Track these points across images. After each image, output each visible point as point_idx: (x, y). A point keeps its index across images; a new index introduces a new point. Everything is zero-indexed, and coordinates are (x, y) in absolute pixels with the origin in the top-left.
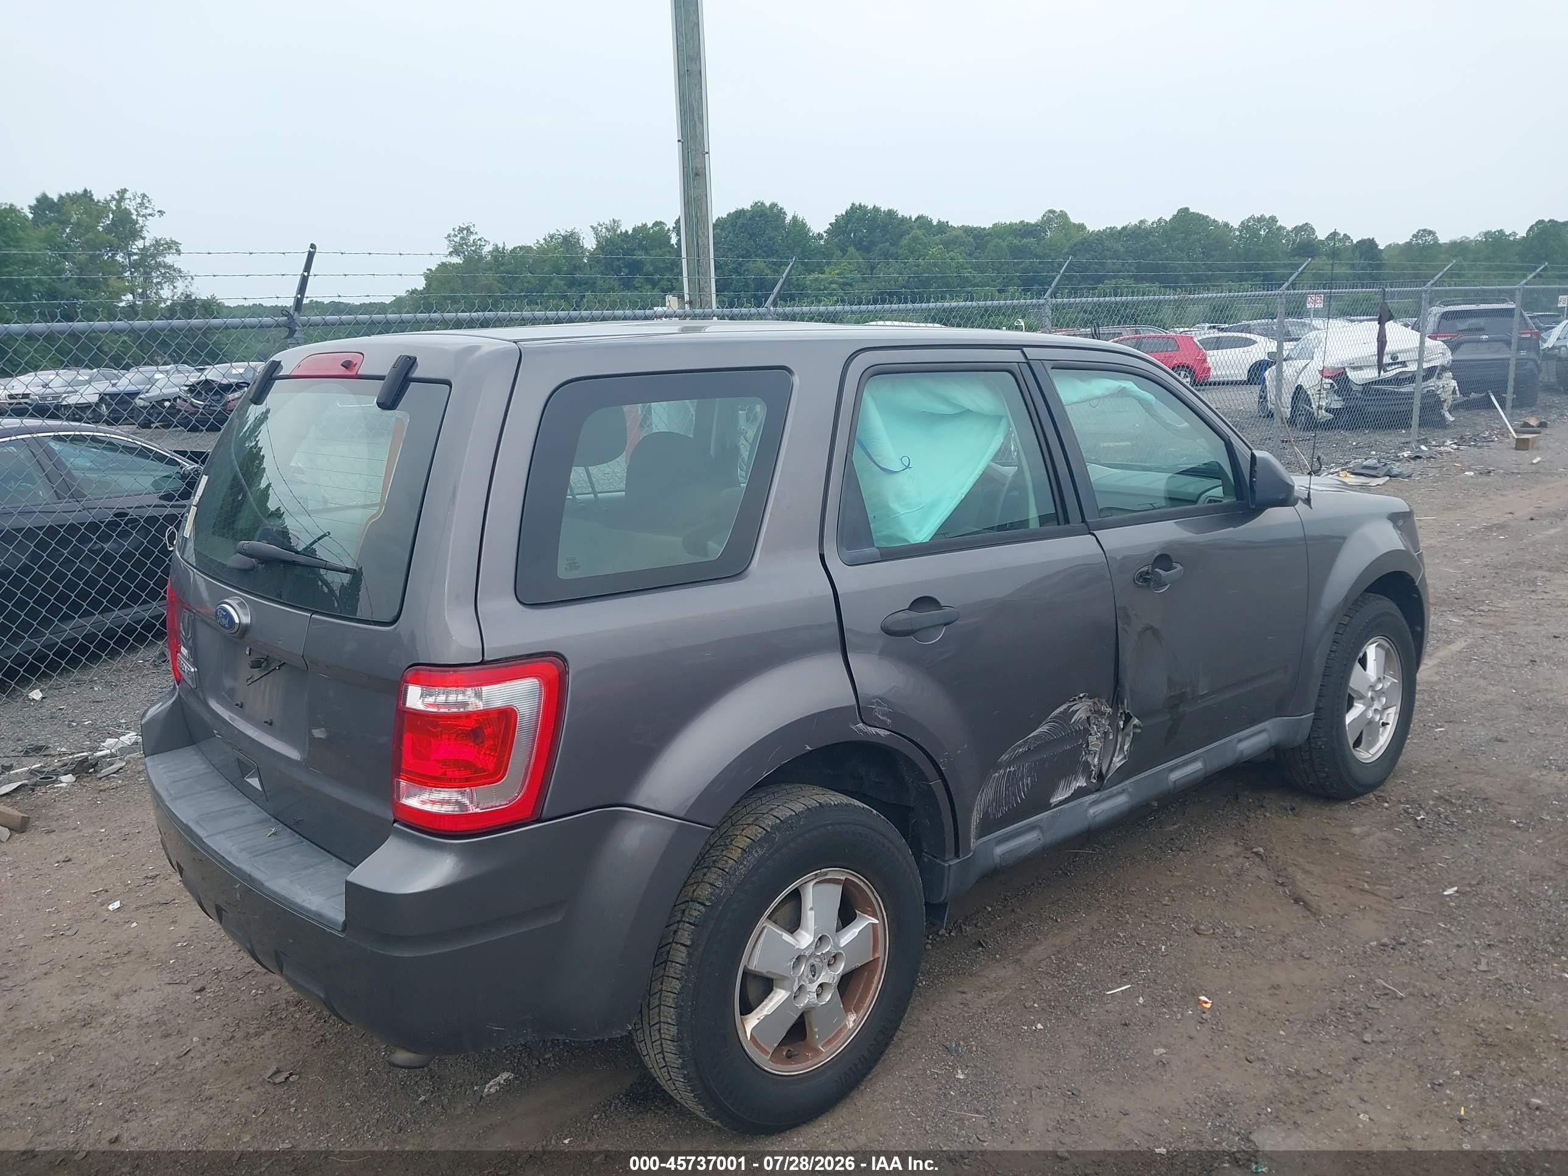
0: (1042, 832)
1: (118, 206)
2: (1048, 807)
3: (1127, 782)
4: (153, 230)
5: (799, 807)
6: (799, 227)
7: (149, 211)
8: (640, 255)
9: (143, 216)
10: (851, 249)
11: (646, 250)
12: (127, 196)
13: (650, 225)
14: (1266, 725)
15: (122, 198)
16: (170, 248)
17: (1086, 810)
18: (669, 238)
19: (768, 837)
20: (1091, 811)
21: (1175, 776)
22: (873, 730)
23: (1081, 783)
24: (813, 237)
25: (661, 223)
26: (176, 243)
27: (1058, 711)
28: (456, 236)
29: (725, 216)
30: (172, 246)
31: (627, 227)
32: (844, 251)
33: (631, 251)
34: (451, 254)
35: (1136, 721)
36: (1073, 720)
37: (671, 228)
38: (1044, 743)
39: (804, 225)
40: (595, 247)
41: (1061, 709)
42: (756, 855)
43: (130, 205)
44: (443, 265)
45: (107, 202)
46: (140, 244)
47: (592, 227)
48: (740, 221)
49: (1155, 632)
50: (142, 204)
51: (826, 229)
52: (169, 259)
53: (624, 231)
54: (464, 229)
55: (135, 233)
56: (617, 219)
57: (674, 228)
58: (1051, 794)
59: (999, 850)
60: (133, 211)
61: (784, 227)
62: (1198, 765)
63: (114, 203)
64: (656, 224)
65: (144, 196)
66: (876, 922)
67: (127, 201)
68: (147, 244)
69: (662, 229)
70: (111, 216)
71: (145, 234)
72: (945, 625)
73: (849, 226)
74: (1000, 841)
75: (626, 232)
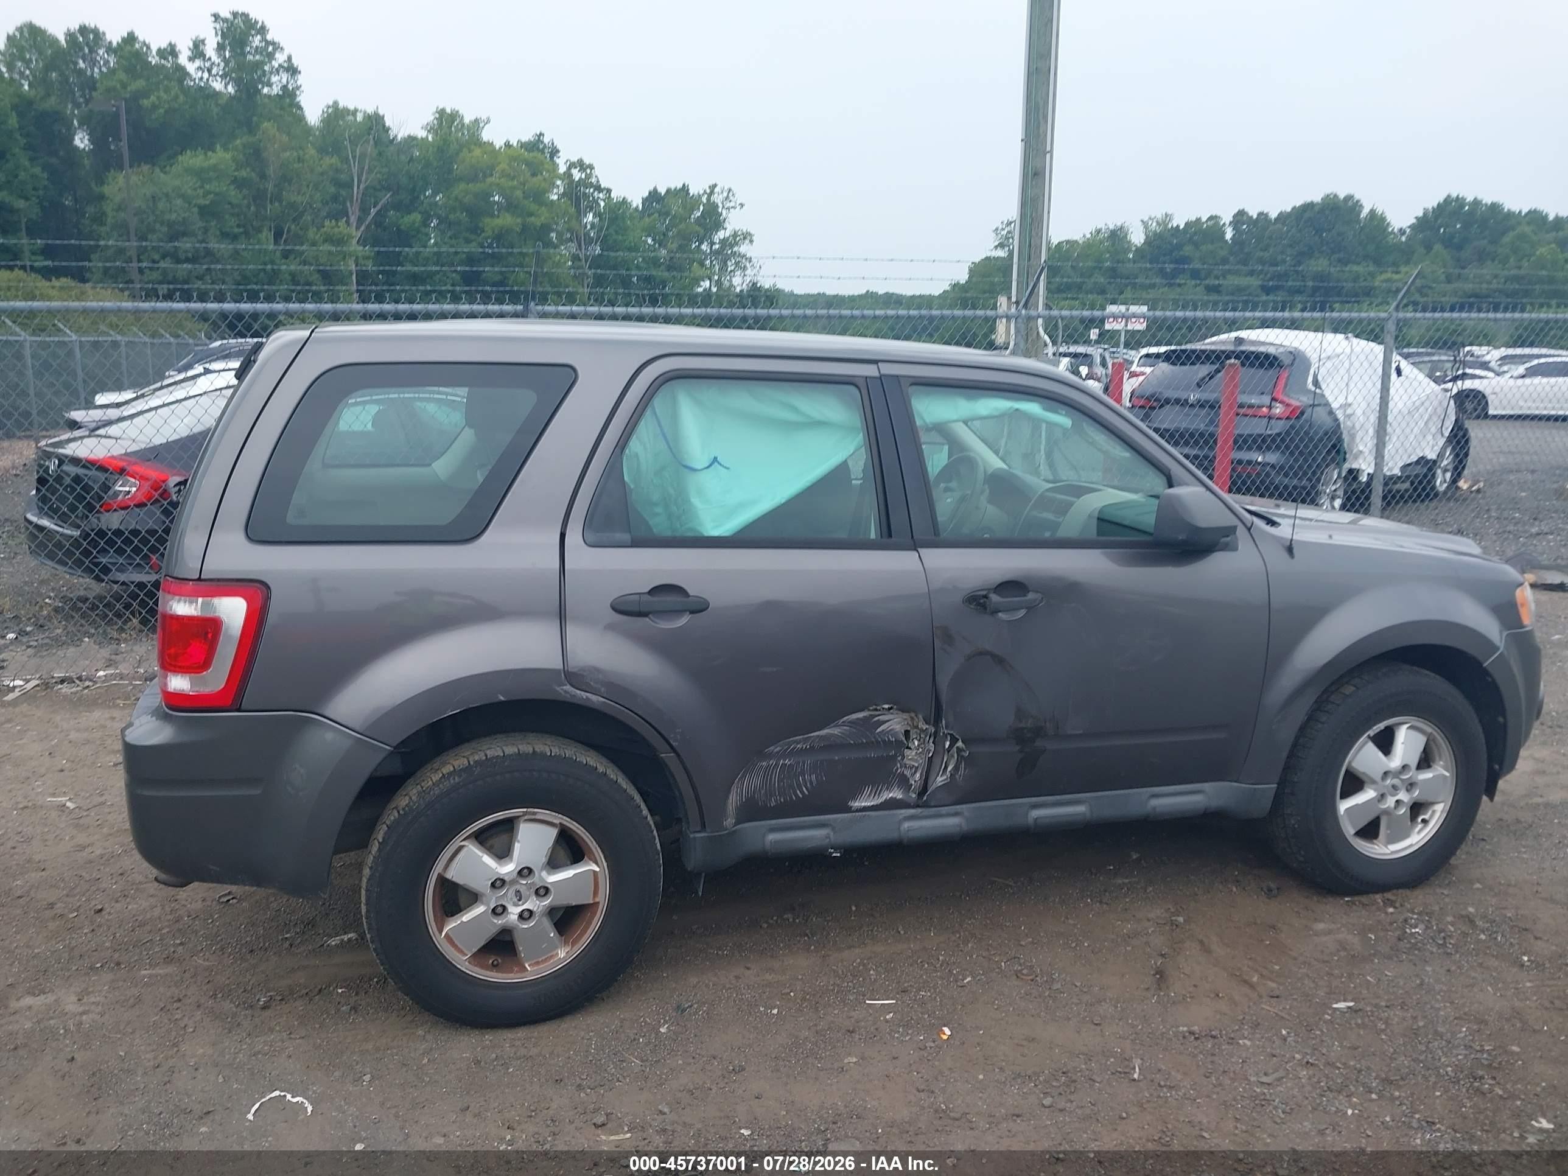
0: (833, 829)
1: (709, 199)
2: (849, 810)
3: (964, 806)
4: (734, 222)
5: (510, 750)
6: (1377, 221)
7: (732, 204)
8: (1188, 250)
9: (728, 209)
10: (1438, 247)
11: (1196, 245)
12: (716, 190)
13: (1204, 219)
14: (1207, 786)
15: (712, 192)
16: (745, 238)
17: (900, 822)
18: (1224, 233)
19: (468, 769)
20: (906, 825)
21: (1035, 813)
22: (584, 695)
23: (897, 794)
24: (1392, 232)
25: (1216, 217)
26: (750, 234)
27: (854, 716)
28: (1003, 229)
29: (1289, 210)
30: (747, 236)
31: (1179, 221)
32: (1429, 248)
33: (1179, 247)
34: (996, 247)
35: (960, 744)
36: (879, 730)
37: (1228, 223)
38: (831, 745)
39: (1383, 219)
40: (1142, 241)
41: (861, 715)
42: (452, 781)
43: (717, 199)
44: (988, 259)
45: (700, 196)
46: (721, 234)
47: (1142, 221)
48: (1307, 215)
49: (999, 660)
50: (727, 198)
51: (1409, 224)
52: (743, 249)
53: (1175, 226)
54: (1011, 223)
55: (719, 225)
56: (1169, 212)
57: (1230, 223)
58: (854, 798)
59: (772, 837)
60: (720, 205)
61: (1358, 221)
62: (1081, 809)
63: (706, 196)
64: (1211, 218)
65: (730, 190)
66: (597, 869)
67: (716, 195)
68: (727, 235)
69: (1217, 223)
70: (701, 208)
71: (726, 225)
72: (692, 612)
73: (1439, 221)
74: (773, 830)
75: (1178, 226)
